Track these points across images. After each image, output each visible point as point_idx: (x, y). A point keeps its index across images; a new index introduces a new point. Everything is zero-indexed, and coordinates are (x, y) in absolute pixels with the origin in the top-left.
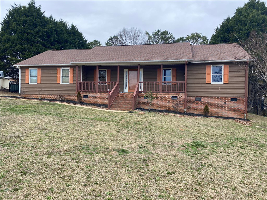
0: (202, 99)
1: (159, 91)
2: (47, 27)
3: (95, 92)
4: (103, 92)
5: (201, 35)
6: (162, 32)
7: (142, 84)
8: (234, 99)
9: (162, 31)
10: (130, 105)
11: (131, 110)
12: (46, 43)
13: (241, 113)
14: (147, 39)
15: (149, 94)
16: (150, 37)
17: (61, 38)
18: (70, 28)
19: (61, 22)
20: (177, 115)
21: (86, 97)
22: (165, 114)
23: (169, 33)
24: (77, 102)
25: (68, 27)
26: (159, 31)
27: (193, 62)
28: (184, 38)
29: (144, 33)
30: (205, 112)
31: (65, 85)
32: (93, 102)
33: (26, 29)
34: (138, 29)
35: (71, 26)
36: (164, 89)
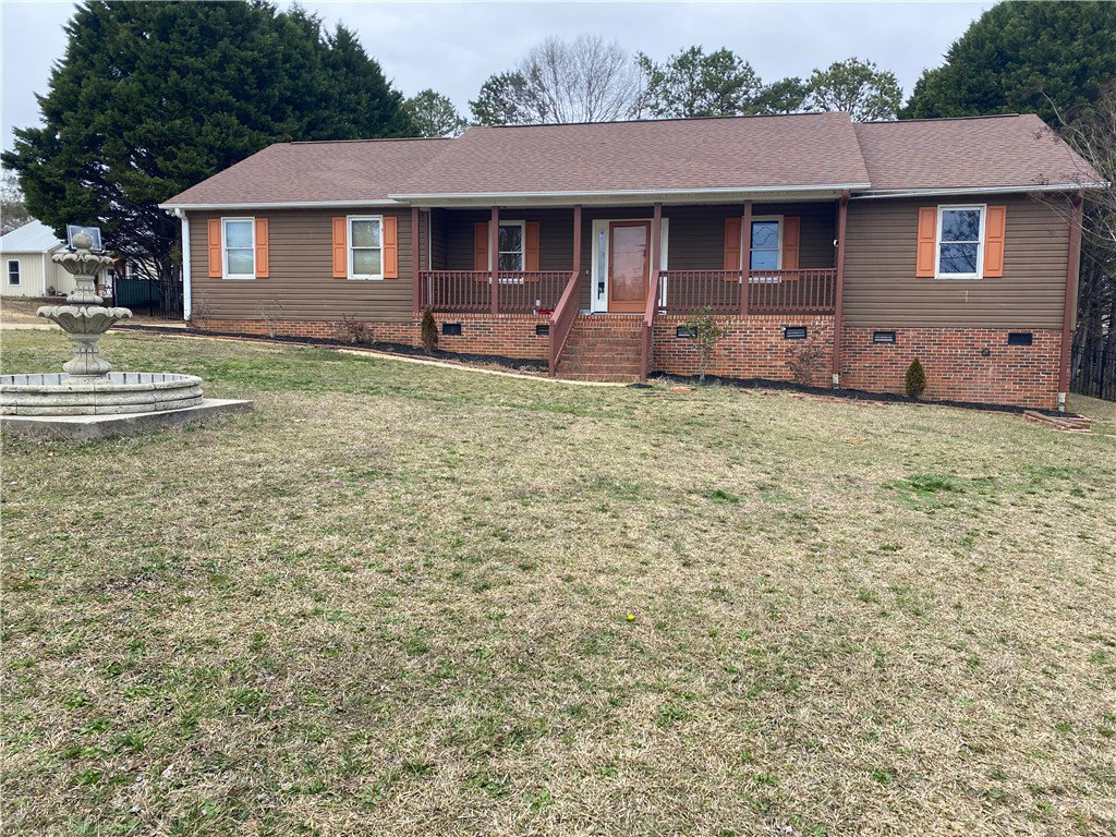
0: (899, 337)
1: (734, 308)
2: (252, 41)
3: (489, 311)
4: (518, 311)
5: (870, 67)
6: (708, 55)
7: (665, 279)
8: (1021, 338)
9: (707, 52)
10: (628, 359)
11: (636, 379)
12: (251, 108)
13: (1044, 388)
14: (645, 86)
15: (701, 321)
16: (657, 78)
17: (303, 87)
18: (330, 40)
19: (297, 17)
20: (809, 398)
21: (455, 329)
22: (766, 394)
23: (737, 60)
24: (419, 349)
25: (322, 39)
26: (695, 52)
27: (869, 194)
28: (797, 80)
29: (630, 60)
30: (910, 384)
31: (367, 282)
32: (477, 349)
33: (173, 51)
34: (605, 44)
35: (333, 32)
36: (755, 298)
